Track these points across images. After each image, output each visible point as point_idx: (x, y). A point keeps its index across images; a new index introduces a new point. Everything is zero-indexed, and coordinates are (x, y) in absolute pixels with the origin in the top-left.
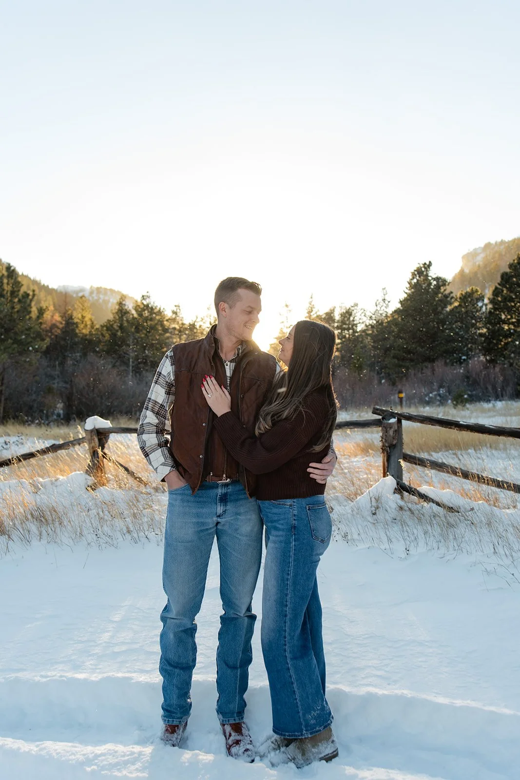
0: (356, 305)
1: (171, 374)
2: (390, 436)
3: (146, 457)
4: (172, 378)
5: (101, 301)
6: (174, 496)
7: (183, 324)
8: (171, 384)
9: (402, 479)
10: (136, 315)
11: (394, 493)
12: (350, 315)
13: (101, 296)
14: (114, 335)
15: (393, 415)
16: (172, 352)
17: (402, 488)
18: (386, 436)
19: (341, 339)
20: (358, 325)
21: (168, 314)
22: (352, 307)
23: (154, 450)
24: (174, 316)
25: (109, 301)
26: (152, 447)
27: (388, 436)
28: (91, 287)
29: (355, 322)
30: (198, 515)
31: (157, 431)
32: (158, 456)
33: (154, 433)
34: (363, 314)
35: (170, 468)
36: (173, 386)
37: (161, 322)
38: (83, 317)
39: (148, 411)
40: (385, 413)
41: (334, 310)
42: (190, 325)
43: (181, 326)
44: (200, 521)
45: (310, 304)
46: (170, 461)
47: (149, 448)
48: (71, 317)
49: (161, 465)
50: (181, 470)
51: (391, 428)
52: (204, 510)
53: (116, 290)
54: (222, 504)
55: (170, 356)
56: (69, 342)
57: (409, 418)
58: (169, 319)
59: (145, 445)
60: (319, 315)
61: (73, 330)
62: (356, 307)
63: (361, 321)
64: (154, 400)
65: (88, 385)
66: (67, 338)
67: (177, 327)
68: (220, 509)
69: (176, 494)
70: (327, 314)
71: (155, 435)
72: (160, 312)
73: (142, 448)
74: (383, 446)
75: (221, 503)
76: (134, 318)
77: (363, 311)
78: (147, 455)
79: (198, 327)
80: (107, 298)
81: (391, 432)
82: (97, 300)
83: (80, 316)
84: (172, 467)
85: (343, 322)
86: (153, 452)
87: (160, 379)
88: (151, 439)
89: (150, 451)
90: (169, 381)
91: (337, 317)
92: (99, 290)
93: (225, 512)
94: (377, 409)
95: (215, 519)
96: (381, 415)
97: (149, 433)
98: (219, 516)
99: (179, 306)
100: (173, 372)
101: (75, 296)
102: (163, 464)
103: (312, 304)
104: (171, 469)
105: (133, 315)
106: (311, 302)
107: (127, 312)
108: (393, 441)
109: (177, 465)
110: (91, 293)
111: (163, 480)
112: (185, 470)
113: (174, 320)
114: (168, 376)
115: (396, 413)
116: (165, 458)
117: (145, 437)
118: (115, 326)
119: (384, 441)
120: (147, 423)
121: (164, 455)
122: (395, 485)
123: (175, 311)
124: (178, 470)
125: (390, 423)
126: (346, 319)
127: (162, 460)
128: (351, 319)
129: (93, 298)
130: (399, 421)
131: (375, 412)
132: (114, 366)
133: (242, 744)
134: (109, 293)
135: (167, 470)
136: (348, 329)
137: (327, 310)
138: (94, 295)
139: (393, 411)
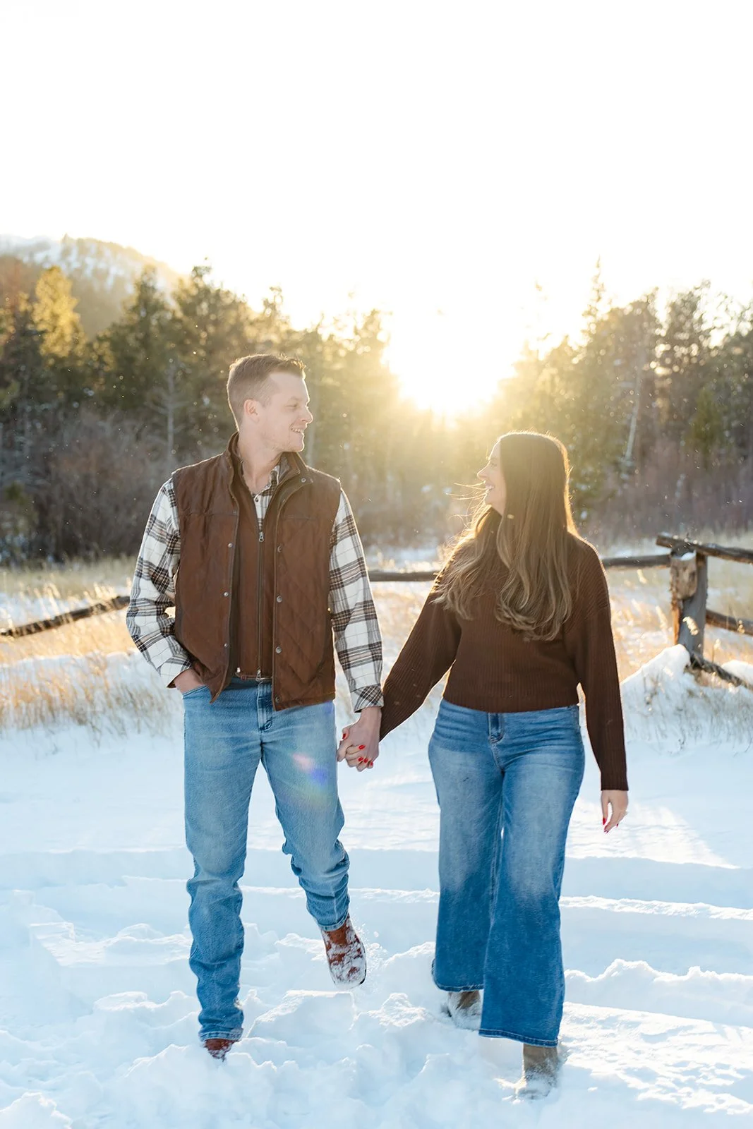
0: (707, 284)
1: (173, 522)
2: (683, 581)
3: (142, 651)
4: (175, 527)
5: (88, 272)
6: (192, 701)
7: (289, 332)
8: (174, 537)
9: (700, 651)
10: (179, 314)
11: (684, 673)
12: (694, 308)
13: (90, 261)
14: (126, 361)
15: (689, 548)
16: (172, 484)
17: (696, 665)
18: (677, 582)
19: (670, 366)
20: (712, 333)
21: (255, 309)
22: (696, 289)
23: (154, 640)
24: (269, 311)
25: (107, 273)
26: (151, 635)
27: (681, 581)
28: (66, 236)
29: (704, 327)
30: (230, 728)
31: (157, 611)
32: (163, 649)
33: (154, 615)
34: (723, 307)
35: (182, 666)
36: (178, 538)
37: (237, 329)
38: (55, 317)
39: (142, 579)
40: (678, 545)
41: (653, 295)
42: (307, 334)
43: (285, 337)
44: (235, 735)
45: (596, 281)
46: (181, 657)
47: (146, 638)
48: (27, 317)
49: (167, 662)
50: (198, 667)
51: (685, 569)
52: (239, 720)
53: (125, 246)
54: (265, 710)
55: (169, 491)
56: (26, 378)
57: (718, 552)
58: (257, 321)
59: (139, 632)
60: (618, 309)
61: (34, 349)
62: (705, 290)
63: (718, 324)
64: (147, 562)
65: (86, 479)
66: (23, 368)
67: (275, 338)
68: (262, 718)
69: (194, 698)
70: (636, 305)
71: (154, 618)
72: (235, 305)
73: (136, 638)
74: (674, 598)
75: (263, 707)
76: (175, 320)
77: (722, 298)
78: (143, 648)
79: (325, 338)
80: (102, 266)
81: (685, 576)
82: (80, 271)
83: (47, 315)
84: (184, 665)
85: (675, 328)
86: (153, 643)
87: (153, 527)
88: (149, 624)
89: (148, 642)
90: (170, 533)
91: (663, 315)
92: (82, 246)
93: (270, 720)
94: (665, 538)
95: (257, 733)
96: (668, 547)
97: (145, 615)
98: (262, 729)
99: (280, 290)
100: (174, 518)
101: (26, 259)
102: (171, 661)
103: (600, 281)
104: (183, 668)
105: (174, 312)
106: (598, 277)
107: (159, 307)
108: (689, 591)
109: (191, 661)
110: (66, 253)
111: (172, 685)
112: (203, 667)
113: (268, 322)
114: (169, 524)
115: (697, 546)
116: (174, 652)
117: (138, 620)
118: (131, 340)
119: (674, 590)
120: (141, 599)
121: (171, 646)
122: (687, 660)
123: (271, 301)
124: (195, 669)
125: (684, 562)
126: (682, 318)
127: (168, 654)
128: (696, 316)
129: (69, 264)
130: (701, 558)
131: (661, 542)
132: (138, 437)
133: (346, 959)
134: (108, 253)
135: (177, 669)
136: (687, 343)
137: (639, 296)
138: (73, 258)
139: (691, 541)
